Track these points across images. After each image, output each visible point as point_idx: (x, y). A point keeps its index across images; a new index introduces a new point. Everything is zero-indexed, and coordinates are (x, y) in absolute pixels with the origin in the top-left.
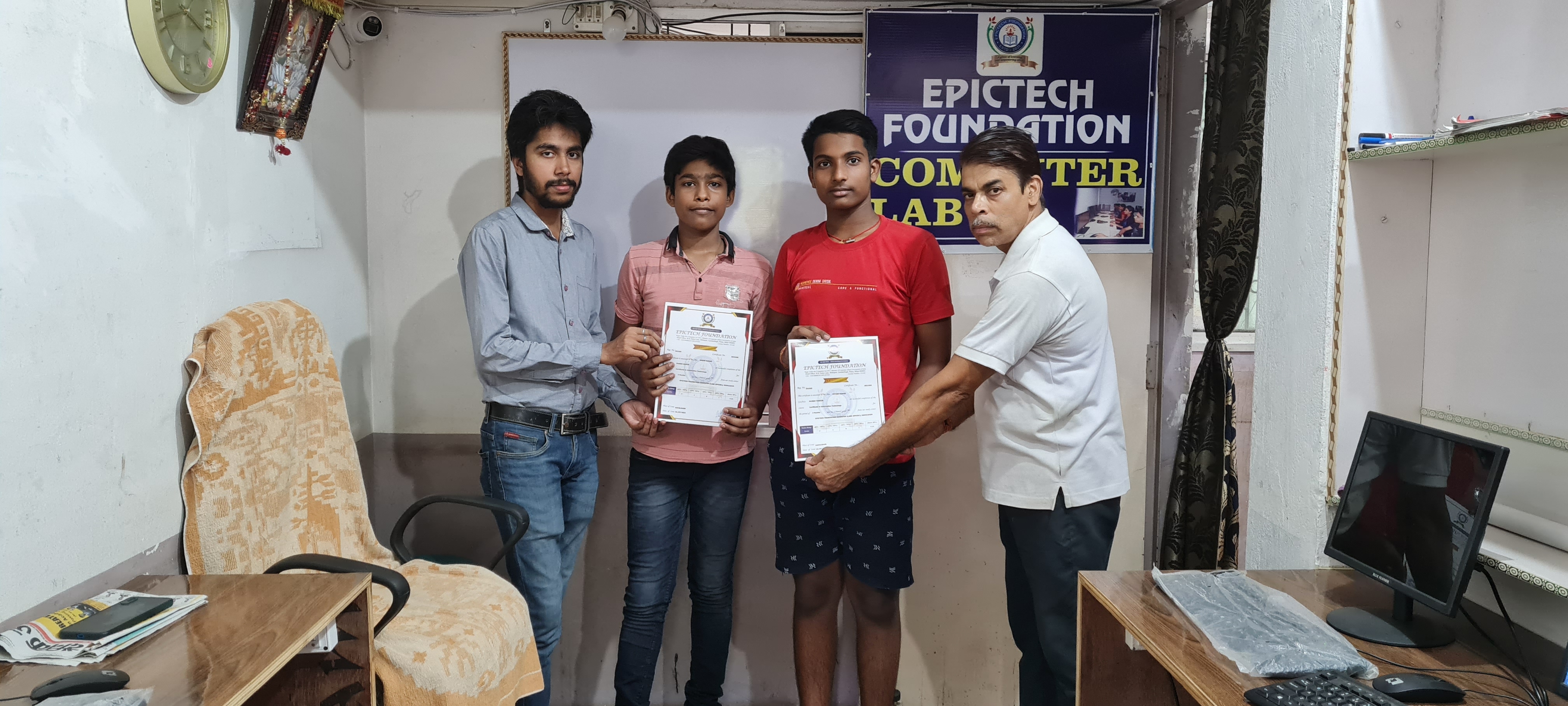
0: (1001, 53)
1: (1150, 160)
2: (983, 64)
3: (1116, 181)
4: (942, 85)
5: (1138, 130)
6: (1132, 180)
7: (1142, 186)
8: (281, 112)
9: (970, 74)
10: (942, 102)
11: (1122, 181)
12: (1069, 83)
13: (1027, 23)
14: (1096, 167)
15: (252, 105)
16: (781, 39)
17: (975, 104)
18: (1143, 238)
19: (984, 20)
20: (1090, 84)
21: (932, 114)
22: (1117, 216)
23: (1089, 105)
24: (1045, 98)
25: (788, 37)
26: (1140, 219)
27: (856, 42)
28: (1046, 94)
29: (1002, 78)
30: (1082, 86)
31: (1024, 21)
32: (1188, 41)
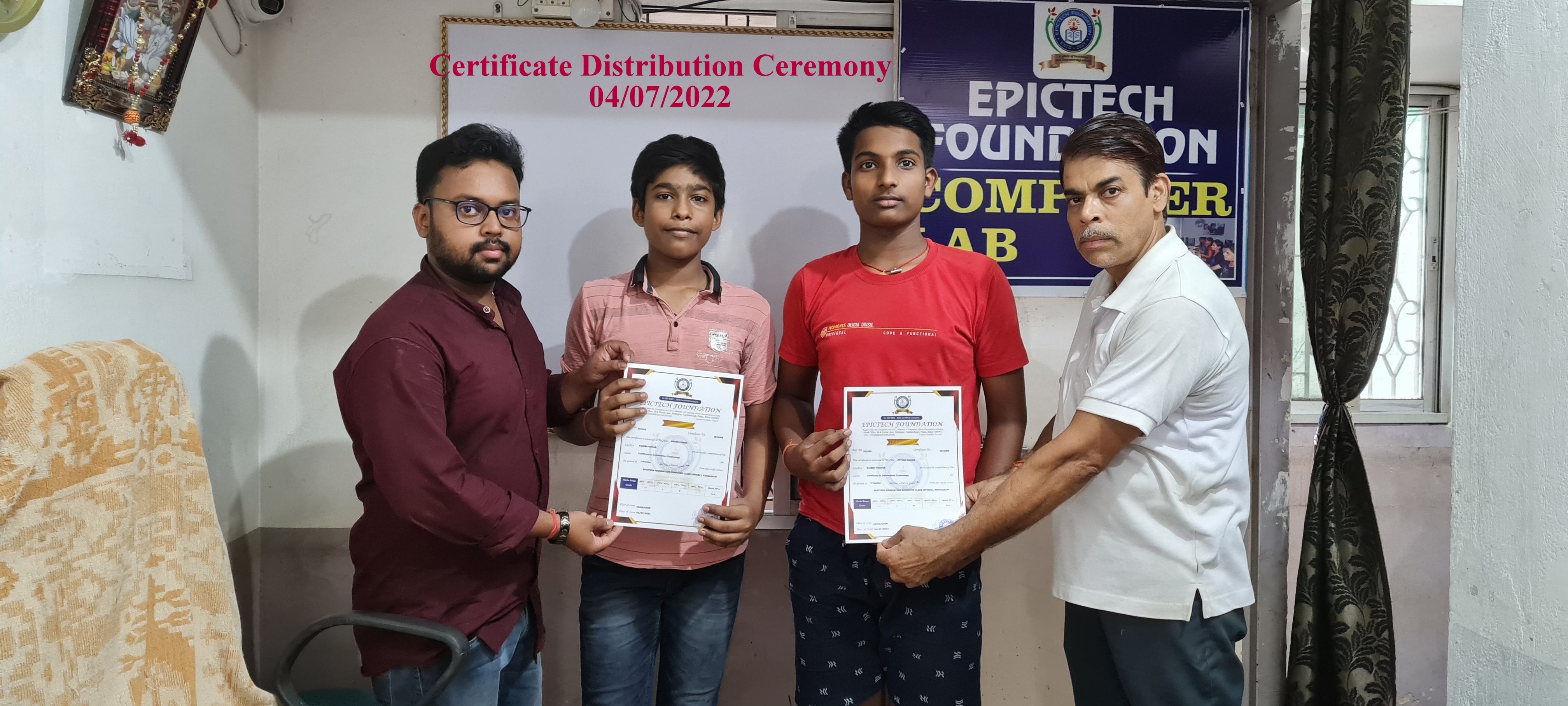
0: (1063, 52)
1: (1241, 185)
2: (1041, 64)
3: (1202, 209)
4: (991, 88)
5: (1226, 148)
6: (1221, 209)
7: (1232, 216)
8: (132, 86)
9: (1024, 74)
10: (992, 109)
11: (1208, 209)
12: (1144, 90)
13: (1094, 16)
14: (1178, 192)
15: (87, 69)
16: (791, 31)
17: (1032, 113)
18: (1234, 279)
19: (1041, 12)
20: (1169, 91)
21: (980, 124)
22: (1203, 252)
23: (1168, 116)
24: (1116, 107)
25: (801, 30)
26: (1230, 256)
27: (883, 37)
28: (1117, 102)
29: (1064, 82)
30: (1159, 93)
31: (1090, 13)
32: (1279, 44)
